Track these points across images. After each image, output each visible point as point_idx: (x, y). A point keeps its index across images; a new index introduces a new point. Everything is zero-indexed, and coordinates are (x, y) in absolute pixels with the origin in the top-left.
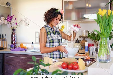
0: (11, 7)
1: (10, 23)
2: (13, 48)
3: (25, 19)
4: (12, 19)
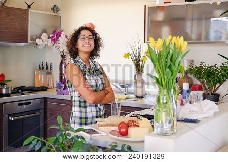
0: (60, 15)
2: (62, 88)
4: (60, 38)
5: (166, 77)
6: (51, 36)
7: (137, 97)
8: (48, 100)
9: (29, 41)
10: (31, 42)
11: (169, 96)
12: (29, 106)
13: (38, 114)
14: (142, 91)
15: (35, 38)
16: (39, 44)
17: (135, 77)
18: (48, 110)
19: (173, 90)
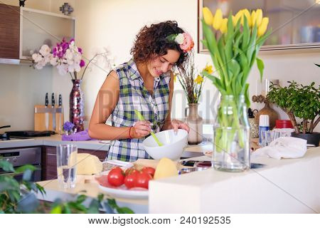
0: (74, 18)
1: (59, 61)
3: (106, 50)
4: (68, 51)
5: (231, 74)
8: (48, 149)
10: (25, 58)
11: (237, 107)
18: (48, 167)
19: (243, 96)
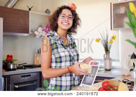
6: (44, 29)
7: (106, 70)
9: (30, 32)
12: (29, 77)
13: (35, 83)
14: (110, 66)
15: (34, 30)
16: (36, 34)
17: (104, 55)
